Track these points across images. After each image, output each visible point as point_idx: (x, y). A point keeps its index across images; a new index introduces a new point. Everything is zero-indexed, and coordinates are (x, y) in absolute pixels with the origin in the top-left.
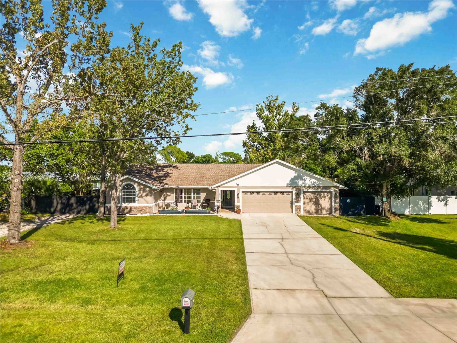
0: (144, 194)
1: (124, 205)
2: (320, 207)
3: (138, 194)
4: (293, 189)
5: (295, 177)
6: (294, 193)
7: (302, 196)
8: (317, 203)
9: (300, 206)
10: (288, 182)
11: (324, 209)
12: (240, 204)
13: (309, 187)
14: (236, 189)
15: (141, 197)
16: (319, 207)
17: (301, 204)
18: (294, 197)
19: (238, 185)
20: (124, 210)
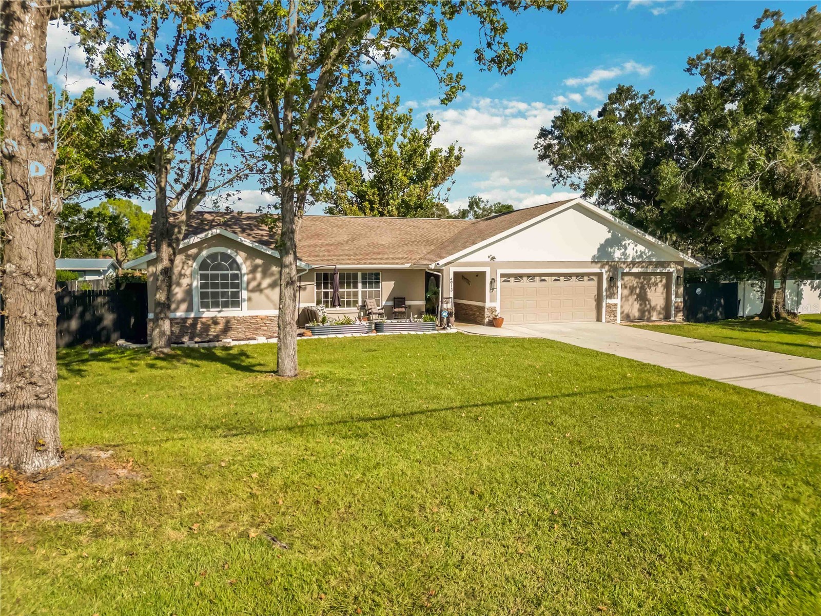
0: (266, 282)
1: (208, 314)
2: (648, 306)
3: (248, 283)
4: (602, 267)
5: (607, 241)
6: (605, 277)
7: (619, 284)
8: (642, 298)
9: (615, 305)
10: (595, 252)
11: (654, 309)
12: (497, 305)
13: (633, 264)
14: (487, 269)
15: (258, 289)
16: (646, 306)
17: (617, 301)
18: (605, 285)
19: (493, 258)
20: (206, 328)
